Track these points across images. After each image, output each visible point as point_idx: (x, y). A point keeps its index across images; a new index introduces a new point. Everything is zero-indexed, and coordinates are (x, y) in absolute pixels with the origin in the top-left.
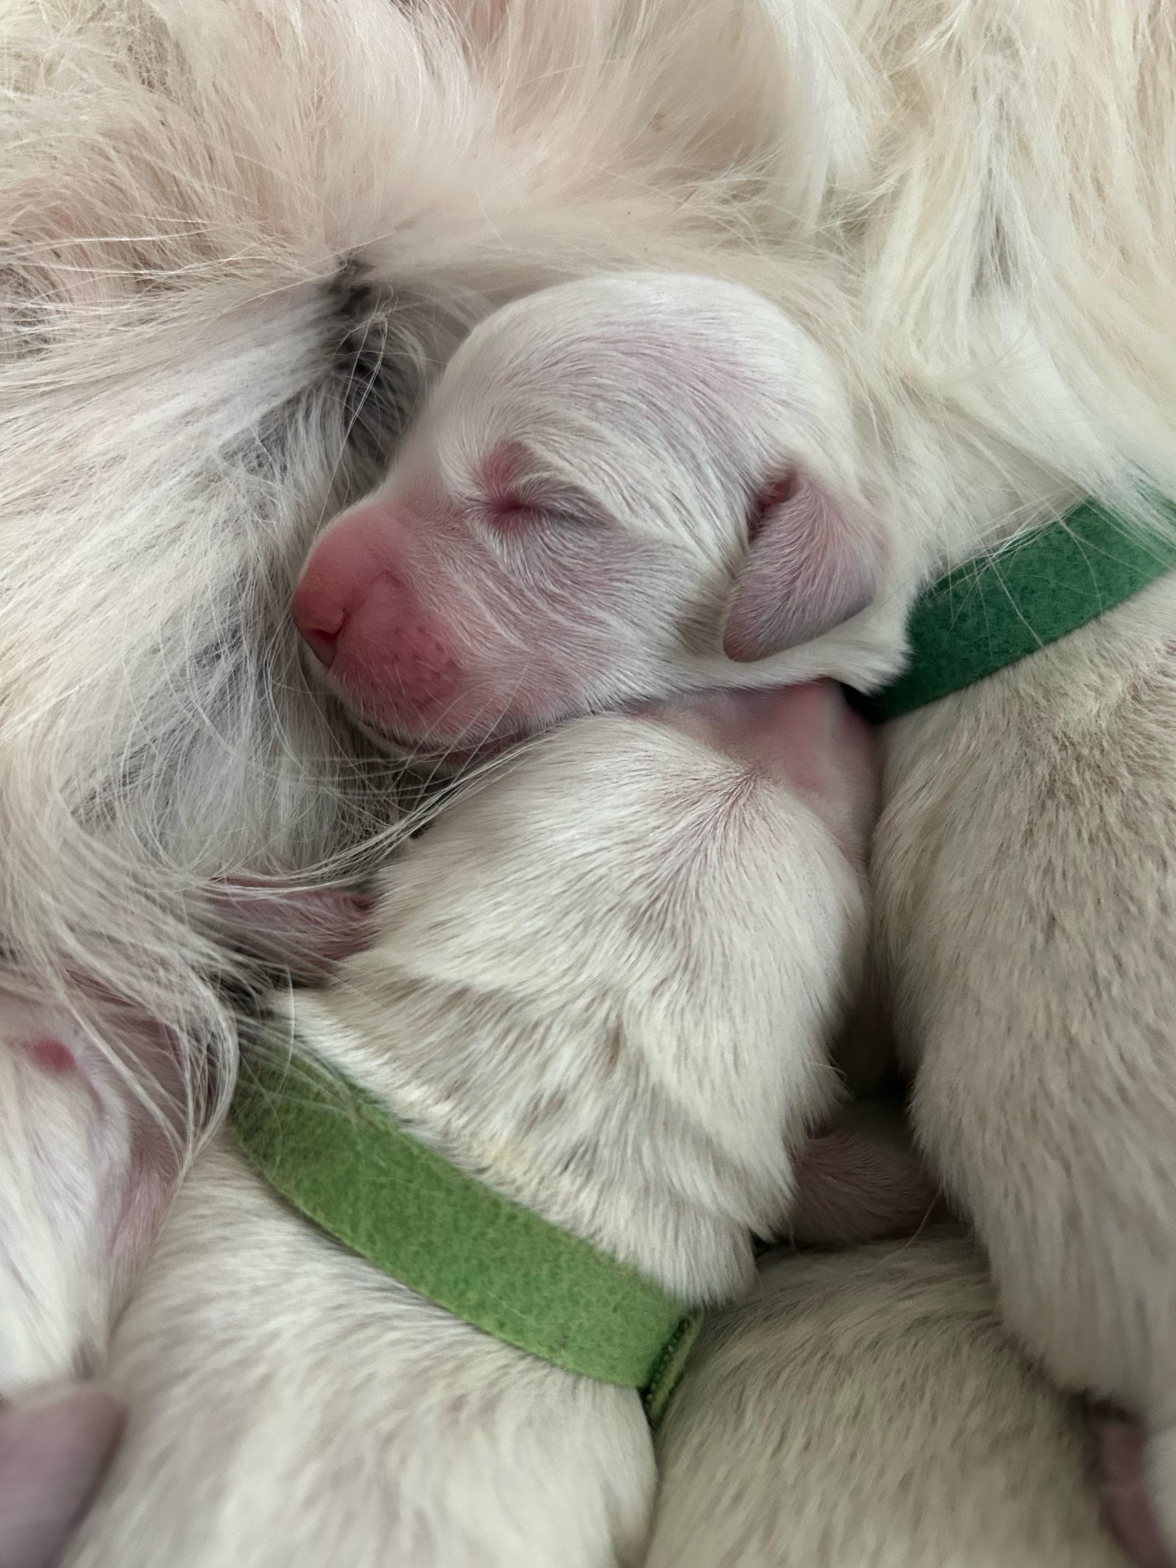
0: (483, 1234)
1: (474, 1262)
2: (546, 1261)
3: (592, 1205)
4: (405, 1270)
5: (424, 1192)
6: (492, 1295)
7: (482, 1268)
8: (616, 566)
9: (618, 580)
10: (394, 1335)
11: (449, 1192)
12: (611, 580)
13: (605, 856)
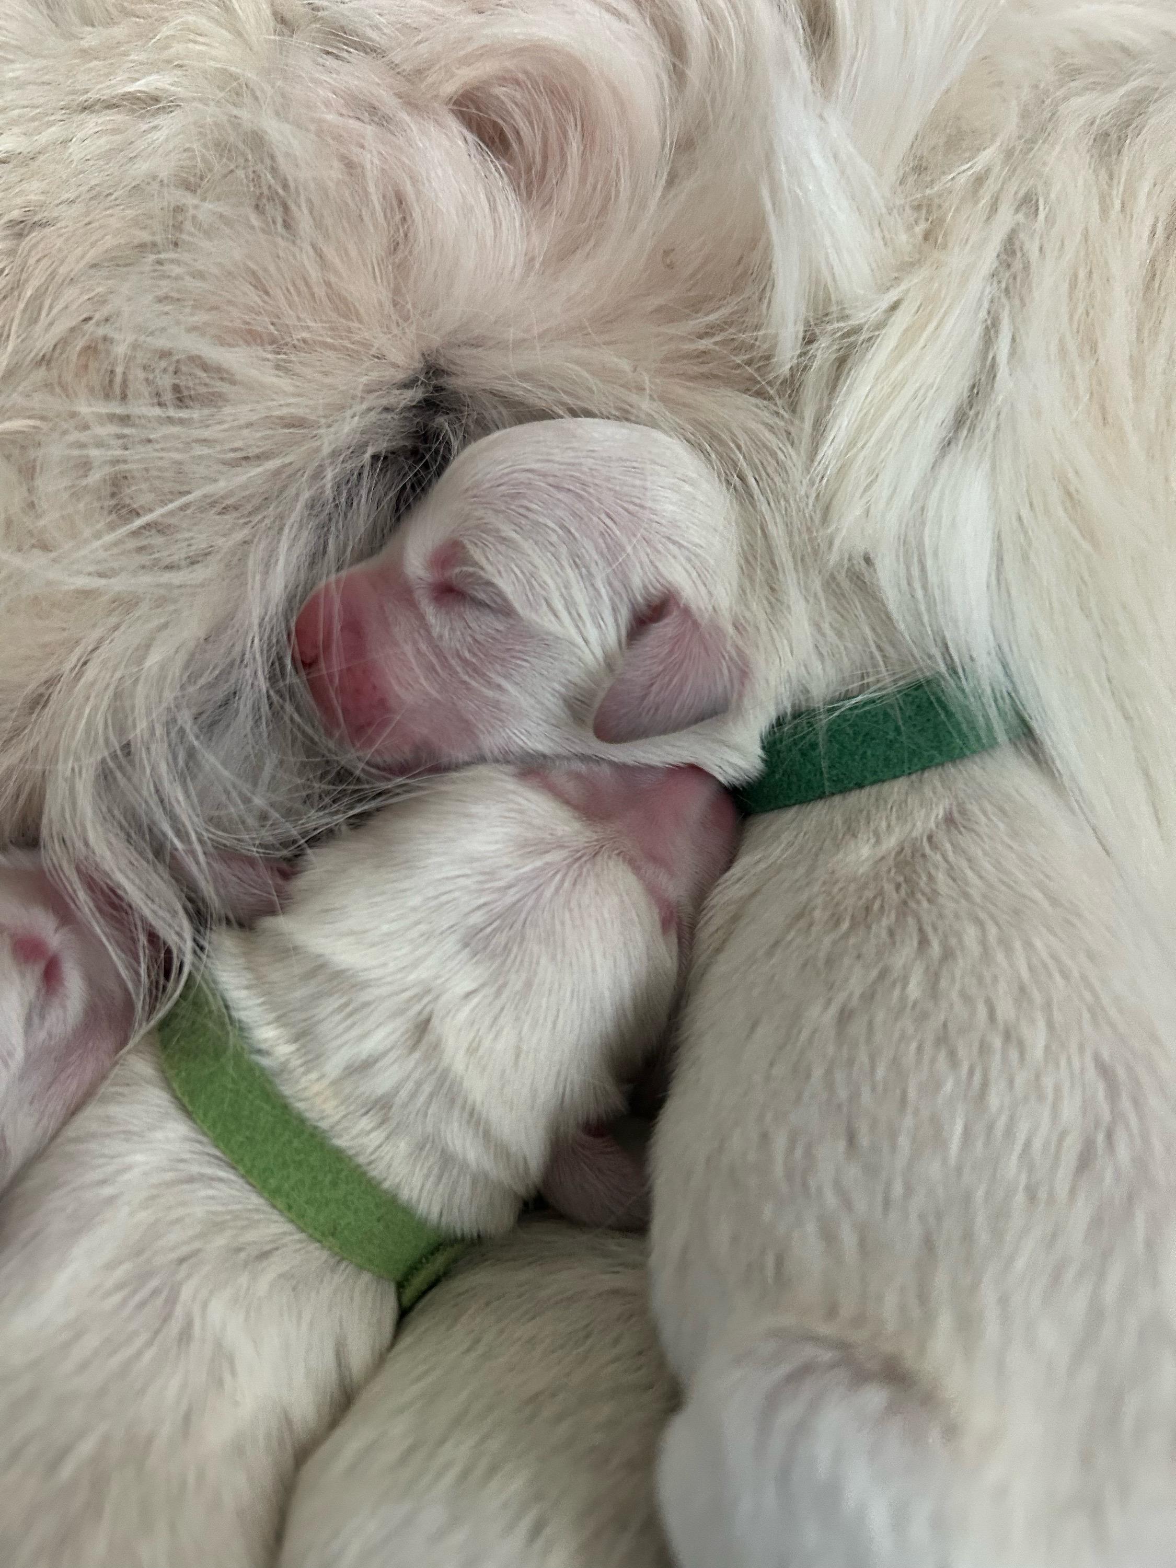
0: (290, 1142)
1: (280, 1160)
2: (330, 1171)
3: (377, 1143)
4: (232, 1152)
5: (257, 1102)
6: (286, 1185)
7: (285, 1165)
8: (517, 648)
9: (519, 658)
10: (211, 1192)
11: (274, 1107)
12: (513, 657)
13: (462, 882)
